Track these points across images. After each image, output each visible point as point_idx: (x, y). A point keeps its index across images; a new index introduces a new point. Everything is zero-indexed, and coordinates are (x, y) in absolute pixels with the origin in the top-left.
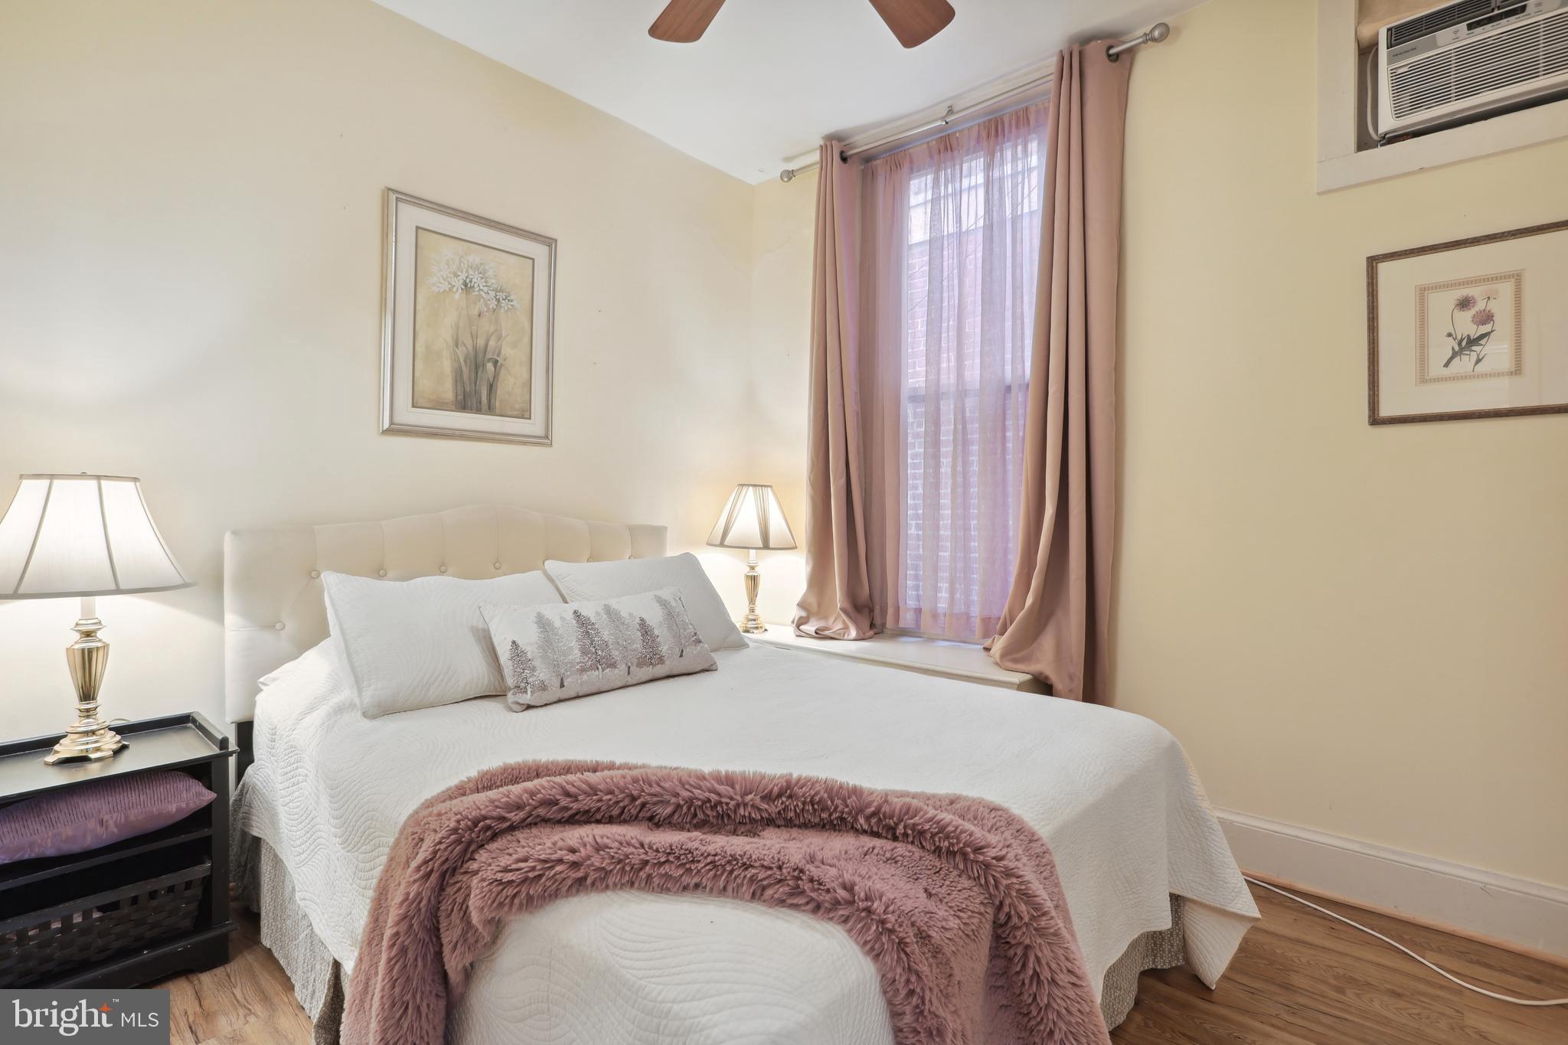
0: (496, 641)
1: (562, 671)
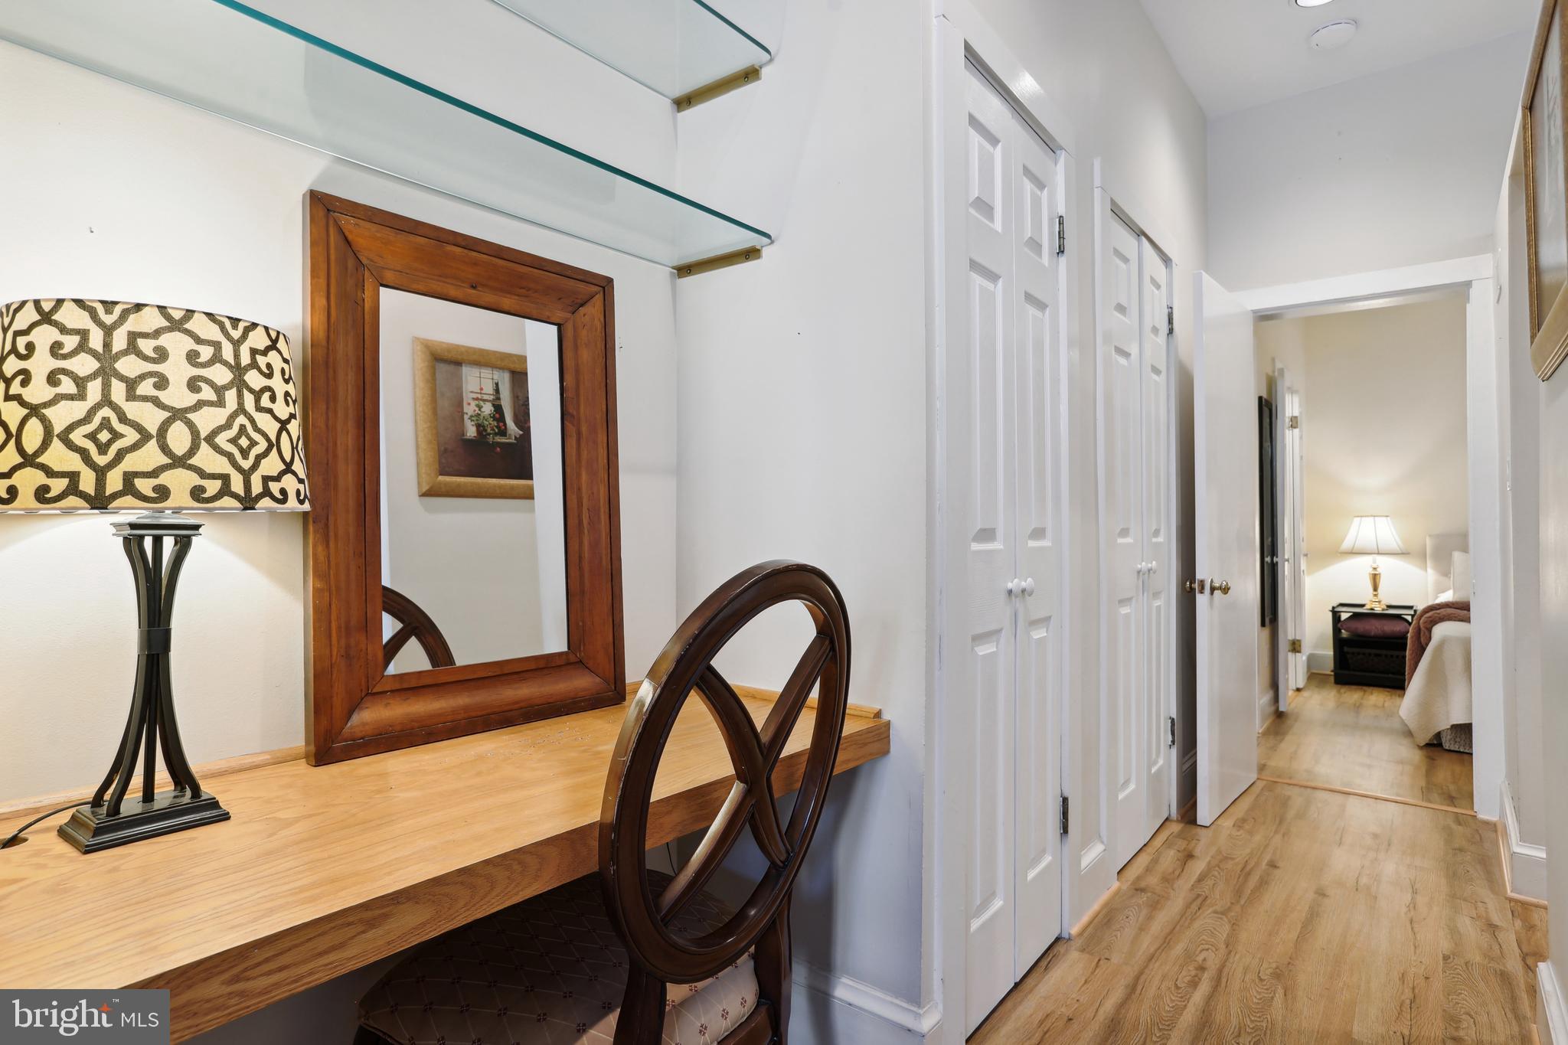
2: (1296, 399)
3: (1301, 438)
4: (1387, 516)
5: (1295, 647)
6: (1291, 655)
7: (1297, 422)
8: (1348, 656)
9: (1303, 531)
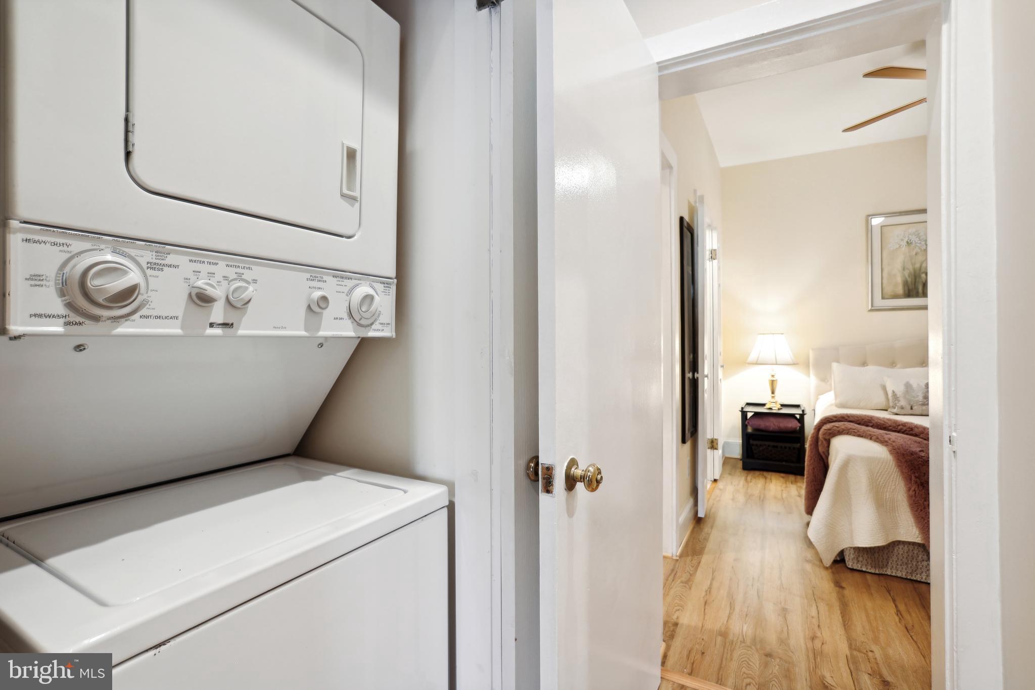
0: (888, 389)
1: (912, 403)
2: (715, 235)
3: (719, 268)
4: (782, 334)
5: (713, 445)
6: (709, 452)
7: (716, 255)
8: (753, 447)
9: (720, 347)
